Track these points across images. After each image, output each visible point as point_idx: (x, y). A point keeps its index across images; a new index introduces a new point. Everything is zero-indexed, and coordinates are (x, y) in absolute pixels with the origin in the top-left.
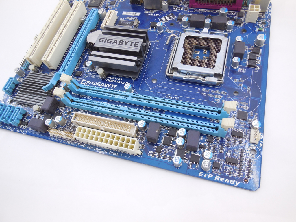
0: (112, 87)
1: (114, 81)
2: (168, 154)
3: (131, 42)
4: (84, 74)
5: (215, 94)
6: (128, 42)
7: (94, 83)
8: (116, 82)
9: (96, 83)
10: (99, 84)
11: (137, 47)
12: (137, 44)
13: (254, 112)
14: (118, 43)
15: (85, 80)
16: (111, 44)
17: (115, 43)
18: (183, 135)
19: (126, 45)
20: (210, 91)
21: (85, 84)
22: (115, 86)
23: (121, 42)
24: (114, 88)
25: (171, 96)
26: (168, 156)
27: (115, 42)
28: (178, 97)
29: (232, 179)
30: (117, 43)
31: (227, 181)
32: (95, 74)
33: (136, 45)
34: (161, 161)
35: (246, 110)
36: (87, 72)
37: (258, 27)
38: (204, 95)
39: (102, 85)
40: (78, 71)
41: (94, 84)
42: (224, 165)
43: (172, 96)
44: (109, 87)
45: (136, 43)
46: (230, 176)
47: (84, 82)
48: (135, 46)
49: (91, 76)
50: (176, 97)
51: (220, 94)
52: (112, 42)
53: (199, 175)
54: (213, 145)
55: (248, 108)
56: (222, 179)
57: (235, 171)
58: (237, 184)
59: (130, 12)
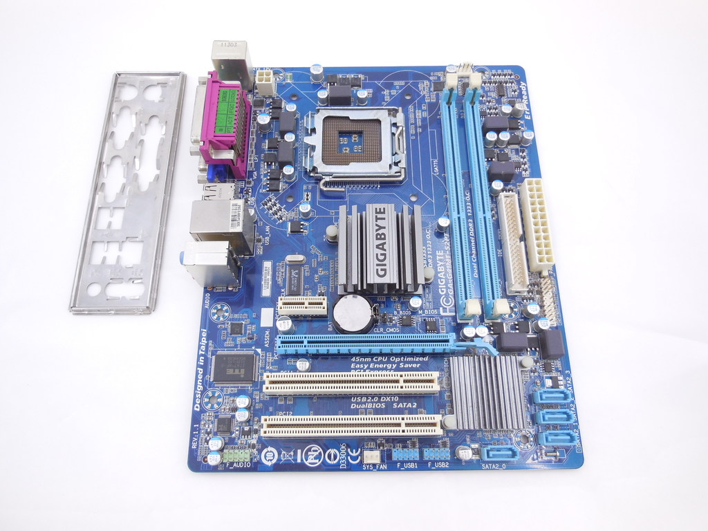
0: (442, 258)
1: (430, 258)
2: (518, 154)
3: (376, 221)
4: (428, 317)
5: (415, 119)
6: (377, 225)
7: (443, 291)
8: (430, 254)
9: (441, 288)
10: (442, 282)
11: (384, 209)
12: (378, 211)
13: (430, 76)
14: (382, 241)
15: (441, 308)
16: (387, 252)
17: (383, 247)
18: (496, 135)
19: (384, 228)
20: (412, 124)
21: (448, 307)
22: (440, 254)
23: (380, 237)
24: (442, 254)
25: (433, 170)
26: (521, 154)
27: (381, 247)
28: (432, 161)
29: (520, 89)
30: (385, 243)
31: (524, 92)
32: (425, 297)
33: (382, 211)
34: (528, 154)
35: (430, 85)
36: (424, 313)
37: (284, 80)
38: (419, 130)
39: (442, 277)
40: (428, 327)
41: (445, 290)
42: (508, 98)
43: (433, 168)
44: (443, 263)
45: (376, 213)
46: (518, 91)
47: (445, 310)
48: (384, 213)
49: (429, 302)
50: (433, 163)
51: (415, 112)
52: (383, 252)
53: (529, 118)
54: (488, 111)
55: (426, 82)
56: (525, 97)
57: (511, 88)
58: (523, 84)
59: (263, 283)
